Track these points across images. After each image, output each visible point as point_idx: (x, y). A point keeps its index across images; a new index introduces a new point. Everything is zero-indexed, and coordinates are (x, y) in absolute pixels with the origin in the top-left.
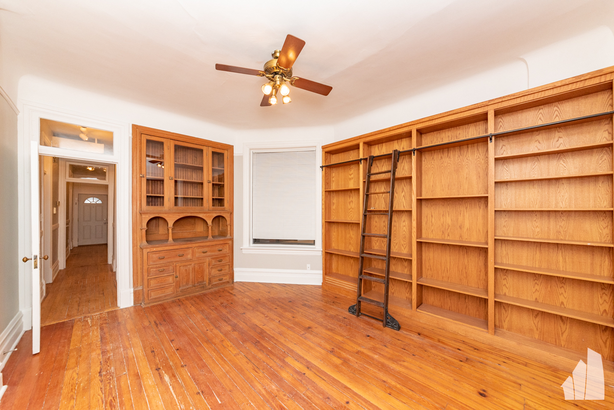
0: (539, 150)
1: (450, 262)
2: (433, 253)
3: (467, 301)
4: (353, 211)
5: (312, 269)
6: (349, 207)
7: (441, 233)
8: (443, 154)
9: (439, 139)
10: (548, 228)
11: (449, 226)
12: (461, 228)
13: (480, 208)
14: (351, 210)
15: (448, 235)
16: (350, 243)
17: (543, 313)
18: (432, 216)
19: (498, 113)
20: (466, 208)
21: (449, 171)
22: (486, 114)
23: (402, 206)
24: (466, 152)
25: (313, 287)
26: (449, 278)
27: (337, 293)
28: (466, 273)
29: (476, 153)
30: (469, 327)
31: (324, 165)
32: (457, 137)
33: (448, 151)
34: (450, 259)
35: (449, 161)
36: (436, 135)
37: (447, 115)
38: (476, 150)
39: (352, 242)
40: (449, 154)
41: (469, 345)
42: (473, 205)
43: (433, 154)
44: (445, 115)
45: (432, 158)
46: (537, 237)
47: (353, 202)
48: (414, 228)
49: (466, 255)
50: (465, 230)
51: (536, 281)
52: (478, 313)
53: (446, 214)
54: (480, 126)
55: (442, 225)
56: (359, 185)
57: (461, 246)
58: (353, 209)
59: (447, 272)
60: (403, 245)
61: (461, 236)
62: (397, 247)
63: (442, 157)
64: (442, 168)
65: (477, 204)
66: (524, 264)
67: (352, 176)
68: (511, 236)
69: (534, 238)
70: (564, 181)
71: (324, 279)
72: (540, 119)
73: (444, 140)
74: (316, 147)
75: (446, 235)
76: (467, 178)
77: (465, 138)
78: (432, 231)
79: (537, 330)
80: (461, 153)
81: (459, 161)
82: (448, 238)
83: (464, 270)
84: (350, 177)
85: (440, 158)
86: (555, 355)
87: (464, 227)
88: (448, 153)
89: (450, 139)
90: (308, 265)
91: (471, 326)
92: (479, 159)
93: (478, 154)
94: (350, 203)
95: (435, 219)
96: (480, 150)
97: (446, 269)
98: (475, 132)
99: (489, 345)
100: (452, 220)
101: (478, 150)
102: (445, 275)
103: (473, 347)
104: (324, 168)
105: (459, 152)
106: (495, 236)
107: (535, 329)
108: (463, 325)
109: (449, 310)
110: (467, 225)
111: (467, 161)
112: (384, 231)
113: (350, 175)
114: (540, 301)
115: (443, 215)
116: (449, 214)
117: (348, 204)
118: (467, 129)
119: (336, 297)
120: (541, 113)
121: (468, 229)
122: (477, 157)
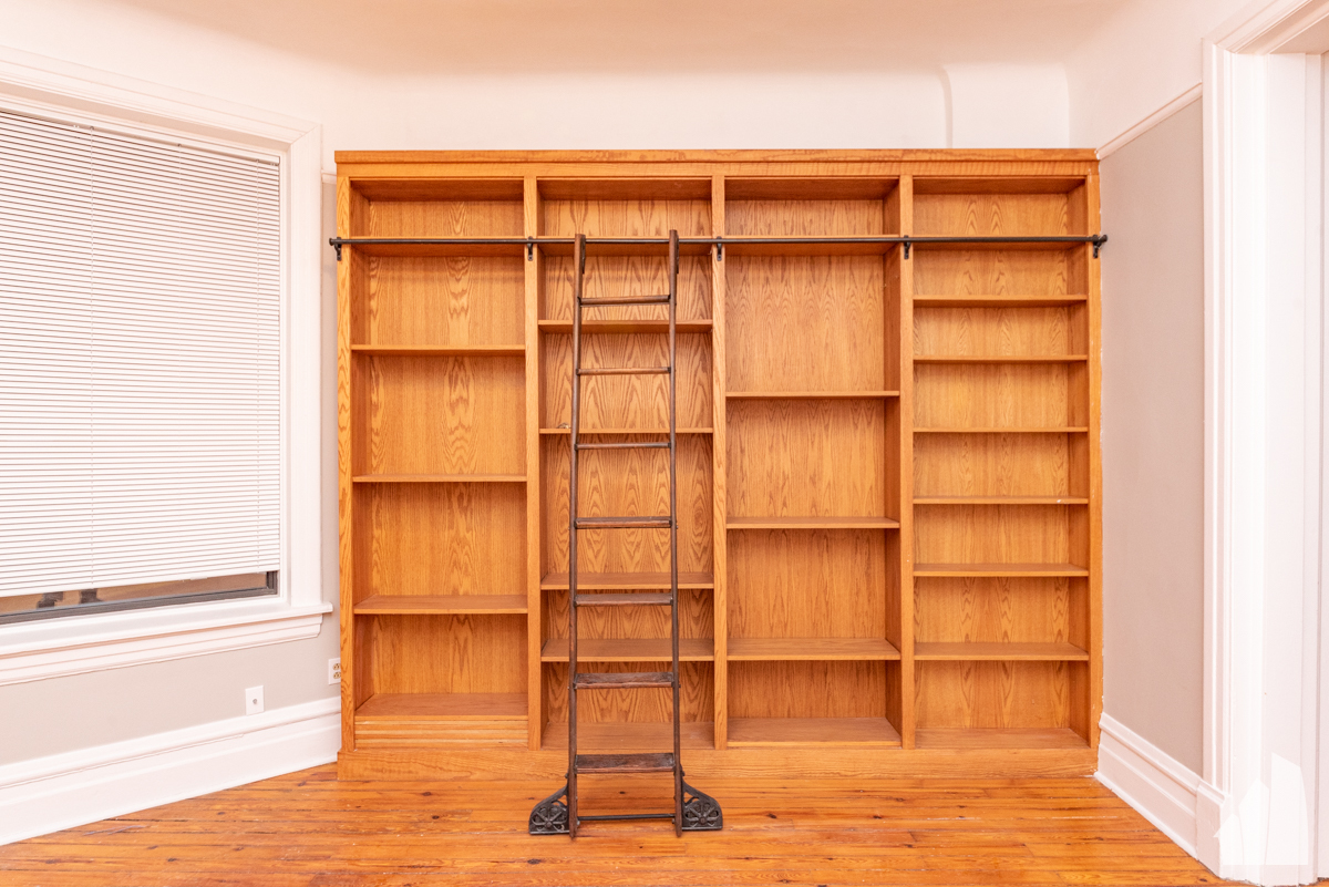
0: (970, 294)
1: (789, 581)
2: (747, 560)
3: (829, 679)
4: (468, 436)
5: (272, 702)
6: (452, 422)
7: (767, 498)
8: (771, 269)
9: (761, 226)
10: (985, 471)
11: (786, 478)
12: (814, 483)
13: (856, 425)
14: (458, 433)
15: (785, 504)
16: (456, 564)
17: (977, 663)
18: (742, 451)
19: (923, 189)
20: (827, 427)
21: (785, 321)
22: (894, 184)
23: (656, 422)
24: (825, 274)
25: (288, 785)
26: (786, 625)
27: (423, 773)
28: (827, 603)
29: (847, 280)
30: (861, 748)
31: (346, 236)
32: (804, 229)
33: (784, 262)
34: (789, 571)
35: (786, 295)
36: (752, 210)
37: (808, 158)
38: (848, 273)
39: (463, 558)
40: (786, 274)
41: (880, 797)
42: (841, 419)
43: (745, 266)
44: (803, 158)
45: (742, 275)
46: (967, 494)
47: (466, 401)
48: (720, 487)
49: (825, 555)
50: (824, 487)
51: (967, 596)
52: (853, 705)
53: (778, 443)
54: (857, 212)
55: (769, 476)
56: (521, 337)
57: (815, 531)
58: (467, 429)
59: (783, 610)
60: (657, 548)
61: (814, 506)
62: (638, 556)
63: (767, 279)
64: (769, 310)
65: (851, 416)
66: (947, 559)
67: (464, 301)
68: (925, 494)
69: (963, 497)
70: (1007, 370)
71: (350, 735)
72: (972, 223)
73: (773, 231)
74: (286, 147)
75: (779, 504)
76: (827, 344)
77: (822, 236)
78: (743, 496)
79: (969, 706)
80: (813, 276)
81: (811, 295)
82: (785, 513)
83: (823, 595)
84: (453, 303)
85: (762, 281)
86: (1016, 750)
87: (820, 479)
88: (784, 270)
89: (789, 230)
90: (255, 692)
91: (863, 744)
92: (853, 299)
93: (853, 287)
94: (453, 406)
95: (751, 461)
96: (856, 273)
97: (779, 600)
98: (846, 224)
99: (906, 777)
100: (792, 461)
101: (852, 274)
102: (776, 619)
103: (891, 798)
104: (346, 252)
105: (810, 273)
106: (914, 497)
107: (965, 706)
108: (845, 747)
109: (789, 716)
110: (828, 473)
111: (828, 299)
112: (595, 505)
113: (456, 296)
114: (973, 639)
115: (771, 448)
116: (785, 445)
117: (447, 409)
118: (828, 213)
119: (427, 794)
120: (973, 211)
121: (829, 484)
122: (851, 294)
